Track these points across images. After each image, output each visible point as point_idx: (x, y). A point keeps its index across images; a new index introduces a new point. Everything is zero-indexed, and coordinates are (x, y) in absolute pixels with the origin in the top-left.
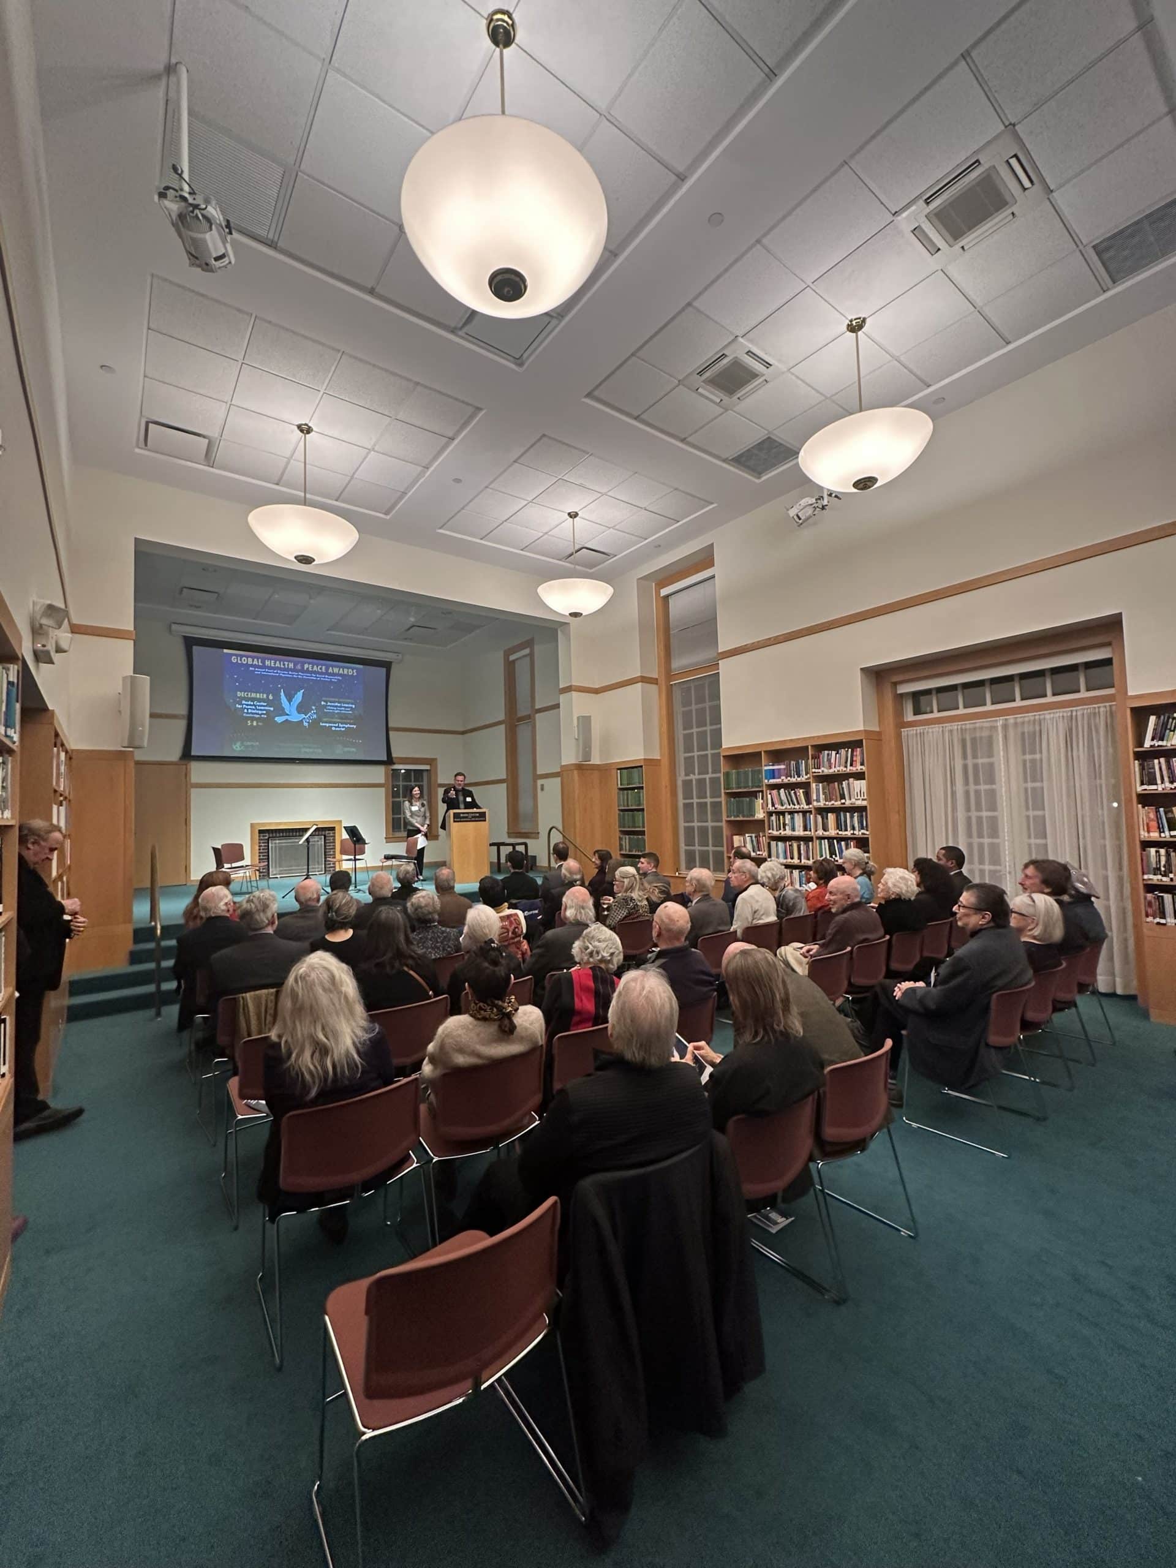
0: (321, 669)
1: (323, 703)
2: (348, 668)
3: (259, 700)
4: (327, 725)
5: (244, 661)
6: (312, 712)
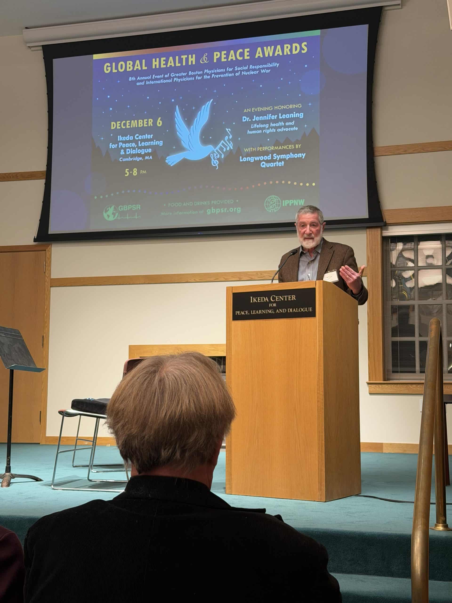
0: (242, 54)
1: (245, 119)
2: (291, 42)
3: (143, 131)
4: (252, 159)
5: (122, 67)
6: (227, 137)
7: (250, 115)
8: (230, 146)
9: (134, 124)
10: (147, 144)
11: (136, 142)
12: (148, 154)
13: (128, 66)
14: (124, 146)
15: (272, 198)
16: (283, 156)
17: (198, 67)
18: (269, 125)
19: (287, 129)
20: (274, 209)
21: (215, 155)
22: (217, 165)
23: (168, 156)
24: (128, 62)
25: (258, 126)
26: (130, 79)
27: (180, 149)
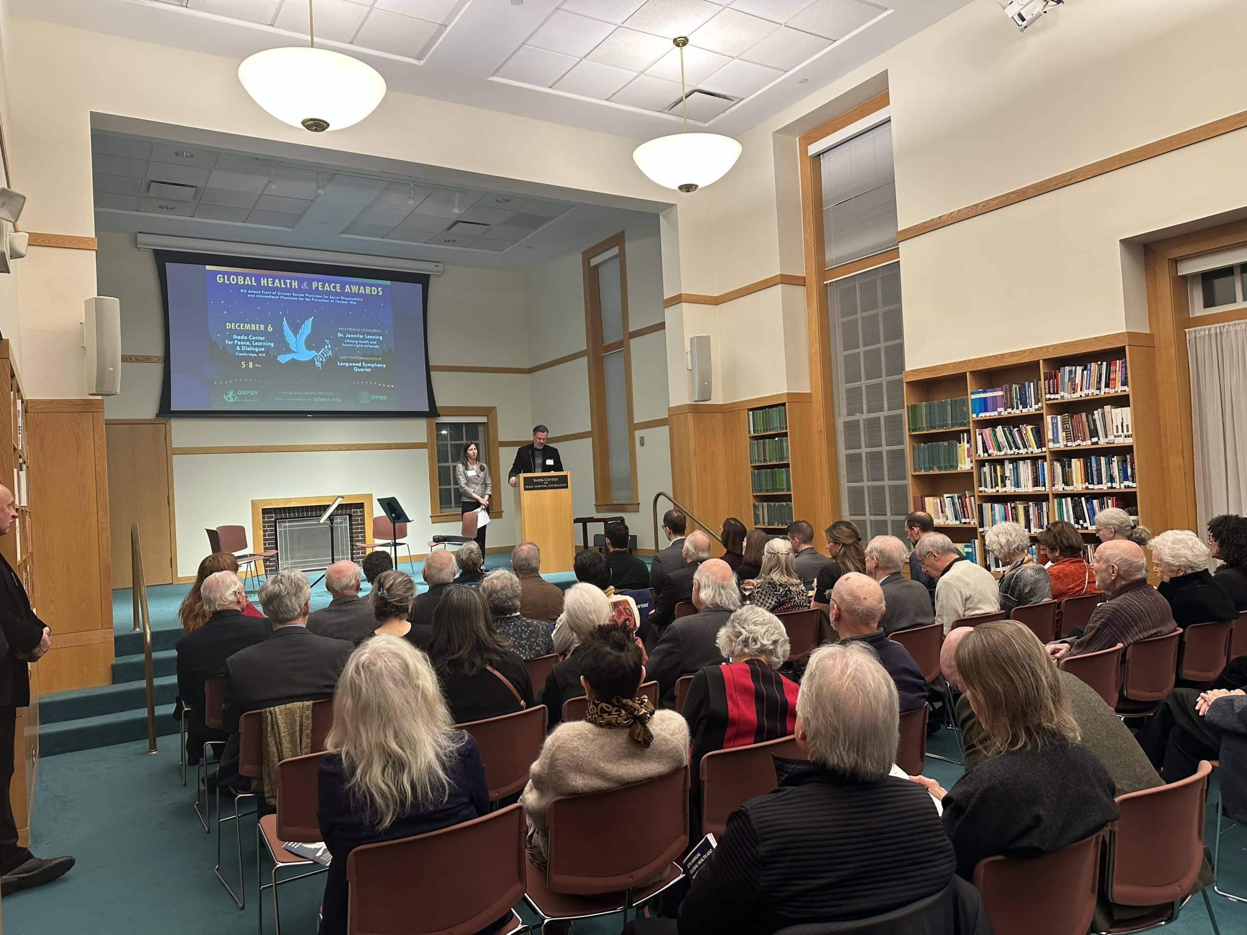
0: (335, 287)
1: (340, 335)
2: (371, 286)
3: (256, 333)
4: (347, 365)
5: (233, 280)
6: (326, 347)
7: (344, 333)
9: (247, 327)
10: (260, 344)
11: (251, 342)
12: (262, 352)
13: (239, 280)
14: (239, 343)
15: (363, 394)
16: (369, 365)
17: (299, 290)
18: (359, 342)
19: (371, 346)
20: (365, 401)
24: (239, 277)
25: (350, 341)
26: (242, 291)
27: (289, 351)
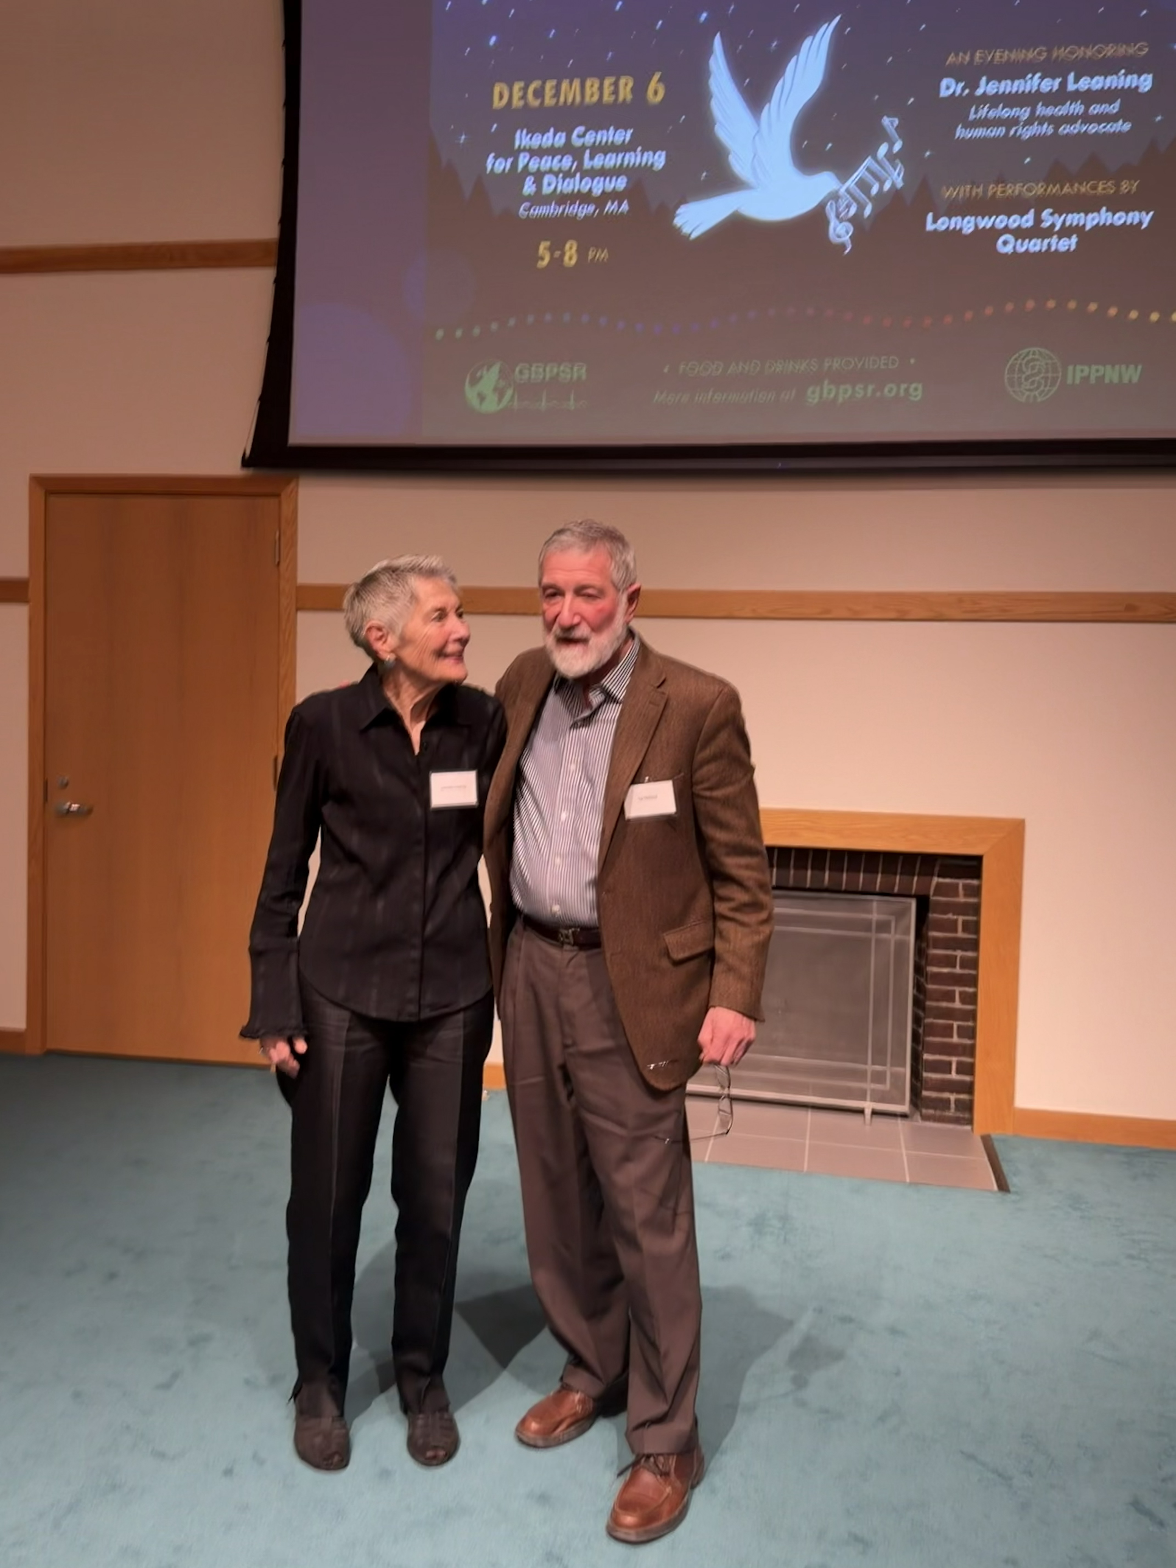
3: (599, 115)
4: (967, 225)
6: (883, 150)
7: (970, 75)
8: (895, 178)
9: (570, 91)
10: (611, 161)
11: (577, 154)
12: (615, 196)
14: (534, 165)
15: (1031, 357)
16: (1074, 219)
18: (1033, 112)
19: (1093, 128)
20: (1037, 393)
21: (843, 204)
22: (846, 239)
23: (684, 201)
25: (992, 114)
27: (723, 182)
